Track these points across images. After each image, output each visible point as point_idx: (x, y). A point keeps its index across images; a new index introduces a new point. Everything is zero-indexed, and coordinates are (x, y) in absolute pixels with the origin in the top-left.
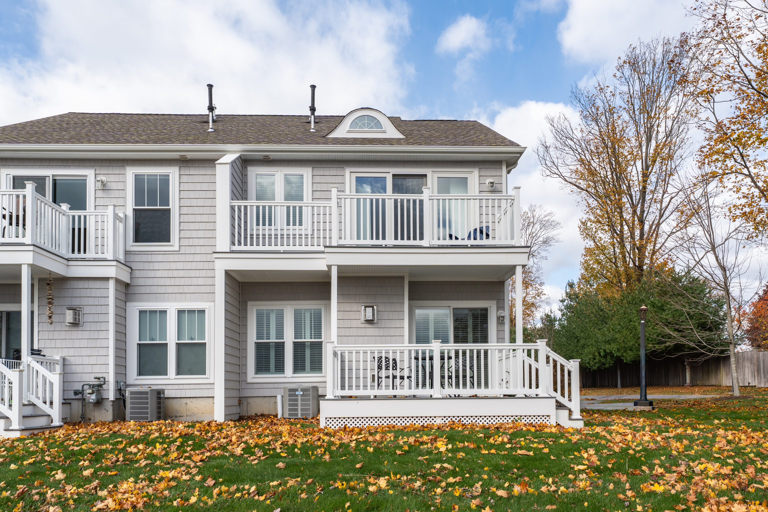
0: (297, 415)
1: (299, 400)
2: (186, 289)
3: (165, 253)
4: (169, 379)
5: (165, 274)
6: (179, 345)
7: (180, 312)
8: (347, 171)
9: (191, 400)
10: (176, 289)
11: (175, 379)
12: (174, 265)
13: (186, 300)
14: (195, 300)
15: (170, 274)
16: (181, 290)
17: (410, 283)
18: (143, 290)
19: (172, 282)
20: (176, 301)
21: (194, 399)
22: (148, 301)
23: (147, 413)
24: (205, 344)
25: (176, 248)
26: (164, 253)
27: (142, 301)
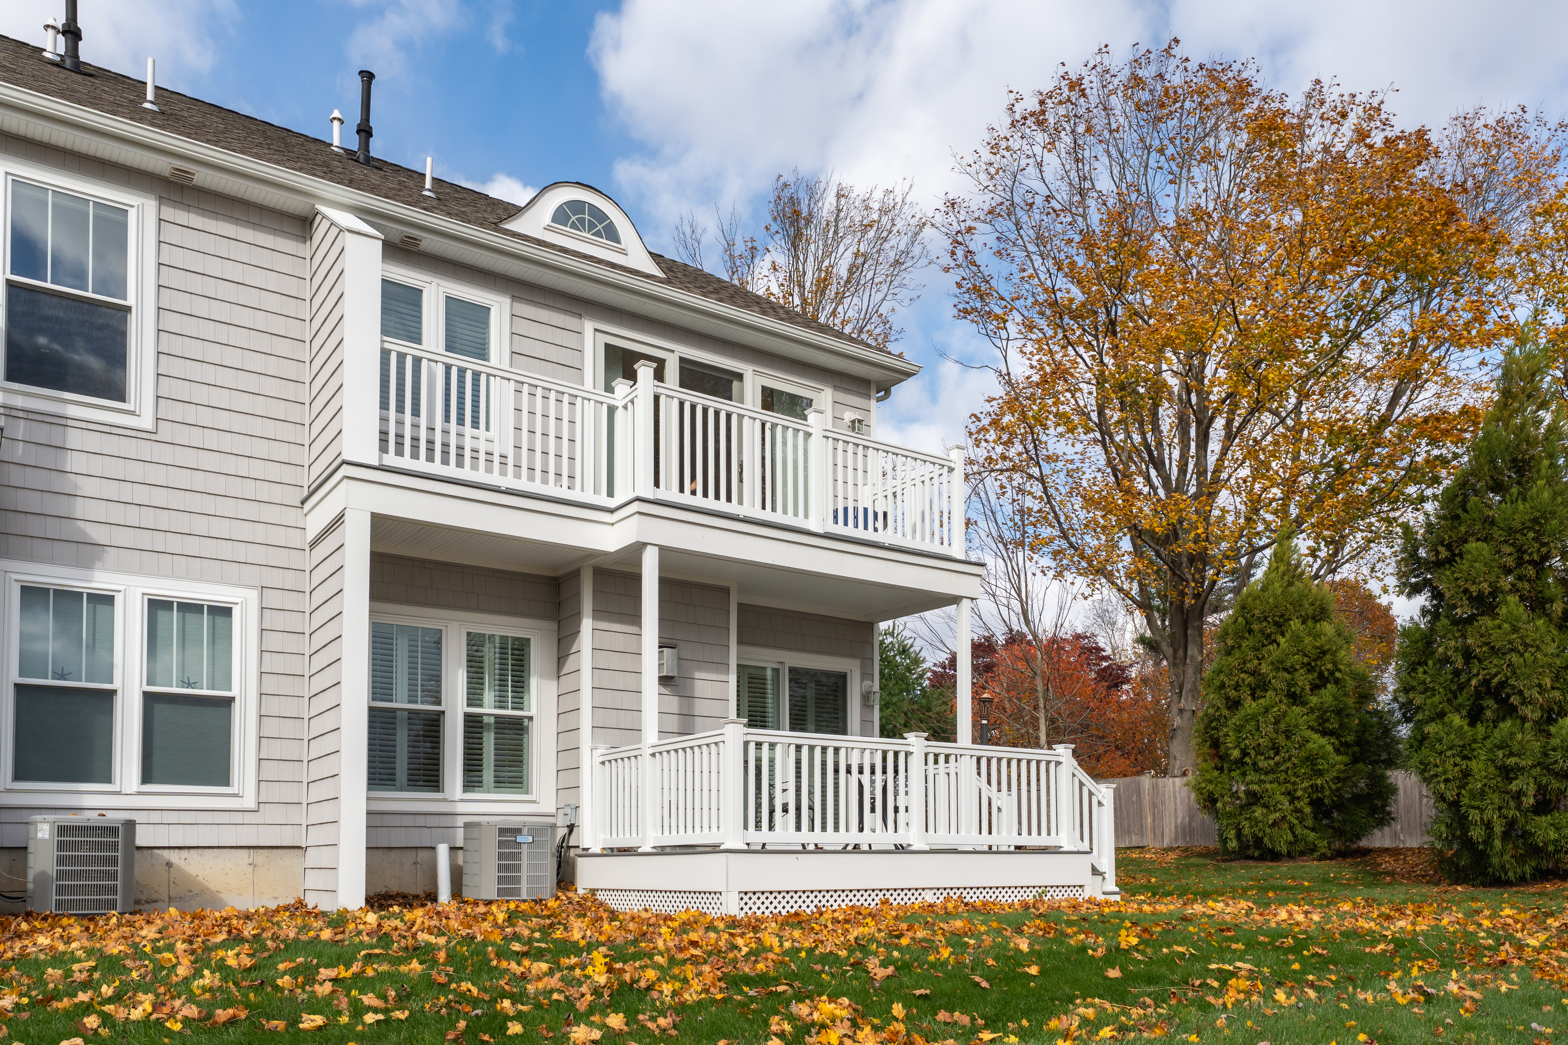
0: (517, 892)
1: (524, 856)
2: (175, 544)
3: (109, 430)
4: (119, 793)
5: (111, 490)
6: (150, 699)
7: (157, 606)
8: (589, 326)
9: (185, 853)
10: (144, 540)
11: (140, 793)
12: (136, 471)
13: (173, 575)
14: (201, 578)
15: (126, 492)
16: (159, 542)
17: (742, 607)
18: (34, 526)
19: (132, 516)
20: (141, 571)
21: (192, 851)
22: (51, 560)
23: (113, 890)
24: (229, 701)
25: (146, 422)
26: (107, 429)
27: (32, 558)
